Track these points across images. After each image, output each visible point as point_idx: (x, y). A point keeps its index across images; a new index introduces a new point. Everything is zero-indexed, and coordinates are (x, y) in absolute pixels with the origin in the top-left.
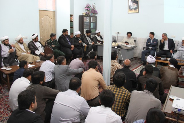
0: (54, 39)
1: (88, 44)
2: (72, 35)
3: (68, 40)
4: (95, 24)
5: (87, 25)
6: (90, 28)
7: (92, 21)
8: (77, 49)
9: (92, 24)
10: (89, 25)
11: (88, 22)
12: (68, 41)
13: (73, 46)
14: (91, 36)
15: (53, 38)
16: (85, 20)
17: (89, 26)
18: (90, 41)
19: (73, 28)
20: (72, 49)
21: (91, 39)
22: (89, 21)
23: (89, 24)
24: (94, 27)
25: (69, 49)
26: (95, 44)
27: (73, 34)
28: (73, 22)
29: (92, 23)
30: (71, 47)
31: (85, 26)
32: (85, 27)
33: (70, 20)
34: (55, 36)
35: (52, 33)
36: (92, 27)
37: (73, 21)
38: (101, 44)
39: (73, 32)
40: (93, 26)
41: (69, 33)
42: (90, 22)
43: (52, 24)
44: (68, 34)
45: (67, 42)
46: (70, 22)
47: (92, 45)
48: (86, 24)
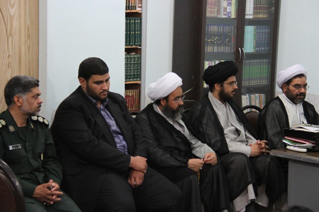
0: (26, 108)
1: (221, 149)
2: (131, 93)
3: (112, 123)
4: (265, 30)
5: (222, 36)
6: (239, 56)
7: (250, 12)
8: (162, 181)
9: (250, 32)
10: (233, 35)
11: (226, 21)
12: (114, 127)
13: (139, 162)
14: (245, 101)
15: (24, 100)
16: (208, 10)
17: (233, 42)
18: (237, 132)
19: (138, 51)
20: (137, 179)
21: (241, 117)
22: (233, 16)
23: (231, 30)
24: (264, 49)
25: (114, 179)
26: (273, 153)
27: (137, 87)
28: (138, 15)
29: (251, 22)
30: (132, 169)
31: (212, 43)
32: (209, 49)
33: (128, 7)
34: (35, 91)
35: (16, 74)
36: (249, 46)
37: (138, 10)
38: (310, 151)
39: (139, 76)
40: (257, 44)
41: (116, 84)
42: (241, 20)
43: (15, 24)
44: (112, 89)
45: (107, 136)
46: (128, 15)
47: (252, 159)
48: (213, 29)
